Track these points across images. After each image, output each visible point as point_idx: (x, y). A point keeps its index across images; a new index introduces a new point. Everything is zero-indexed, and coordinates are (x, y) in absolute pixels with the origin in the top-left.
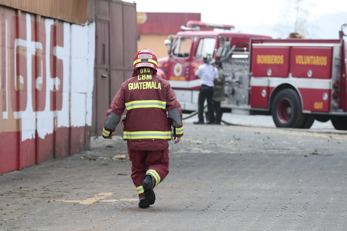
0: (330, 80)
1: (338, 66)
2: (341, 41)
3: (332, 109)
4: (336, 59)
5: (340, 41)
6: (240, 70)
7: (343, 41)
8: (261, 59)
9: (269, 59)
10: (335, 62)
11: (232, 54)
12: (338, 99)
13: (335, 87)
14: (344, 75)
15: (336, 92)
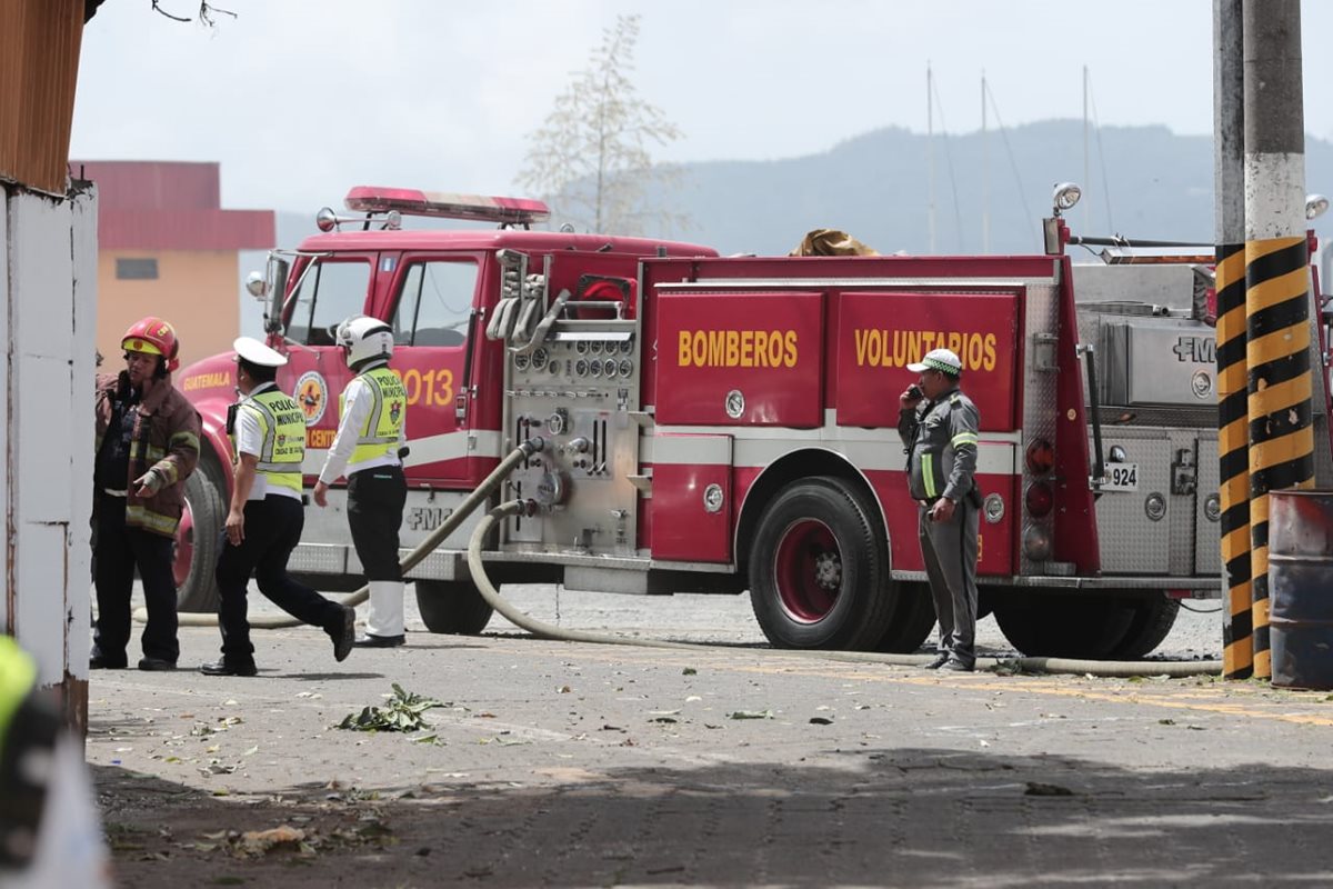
0: (1015, 437)
1: (1043, 373)
2: (1057, 263)
3: (1024, 565)
4: (1036, 342)
5: (1052, 264)
6: (597, 396)
7: (1065, 263)
8: (695, 348)
9: (732, 348)
10: (1035, 358)
11: (556, 328)
12: (1050, 518)
13: (1034, 464)
14: (1072, 415)
15: (1040, 489)
